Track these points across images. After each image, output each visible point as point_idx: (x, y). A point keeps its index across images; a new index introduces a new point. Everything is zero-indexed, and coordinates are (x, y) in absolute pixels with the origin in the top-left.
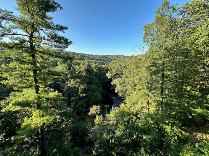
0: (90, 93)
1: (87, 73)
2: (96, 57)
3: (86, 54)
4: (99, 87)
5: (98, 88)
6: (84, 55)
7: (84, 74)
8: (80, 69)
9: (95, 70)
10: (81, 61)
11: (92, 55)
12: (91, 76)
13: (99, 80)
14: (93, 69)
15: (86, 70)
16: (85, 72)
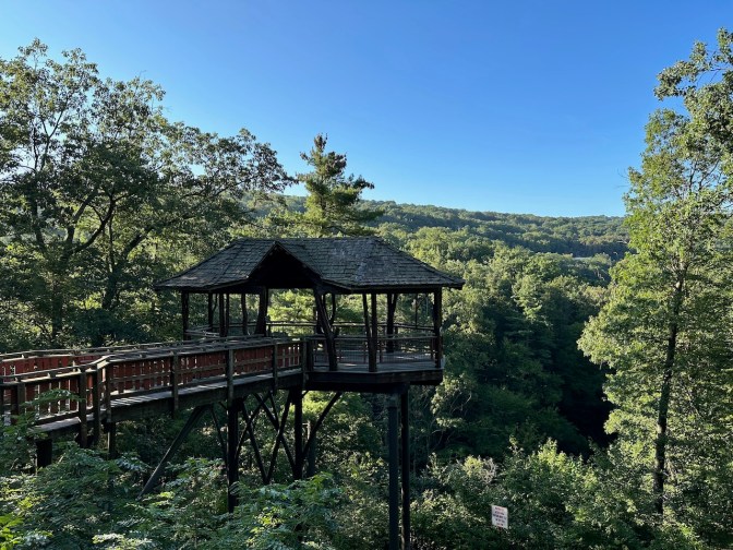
0: (485, 422)
1: (484, 325)
2: (587, 234)
3: (521, 219)
4: (543, 404)
5: (535, 407)
6: (512, 223)
7: (470, 329)
8: (452, 304)
9: (529, 313)
10: (472, 264)
11: (566, 221)
12: (506, 342)
13: (546, 368)
14: (521, 310)
15: (484, 309)
16: (476, 321)
